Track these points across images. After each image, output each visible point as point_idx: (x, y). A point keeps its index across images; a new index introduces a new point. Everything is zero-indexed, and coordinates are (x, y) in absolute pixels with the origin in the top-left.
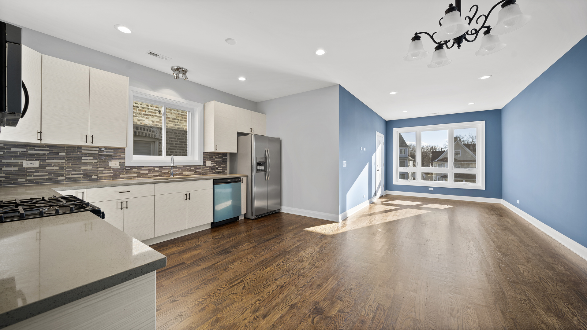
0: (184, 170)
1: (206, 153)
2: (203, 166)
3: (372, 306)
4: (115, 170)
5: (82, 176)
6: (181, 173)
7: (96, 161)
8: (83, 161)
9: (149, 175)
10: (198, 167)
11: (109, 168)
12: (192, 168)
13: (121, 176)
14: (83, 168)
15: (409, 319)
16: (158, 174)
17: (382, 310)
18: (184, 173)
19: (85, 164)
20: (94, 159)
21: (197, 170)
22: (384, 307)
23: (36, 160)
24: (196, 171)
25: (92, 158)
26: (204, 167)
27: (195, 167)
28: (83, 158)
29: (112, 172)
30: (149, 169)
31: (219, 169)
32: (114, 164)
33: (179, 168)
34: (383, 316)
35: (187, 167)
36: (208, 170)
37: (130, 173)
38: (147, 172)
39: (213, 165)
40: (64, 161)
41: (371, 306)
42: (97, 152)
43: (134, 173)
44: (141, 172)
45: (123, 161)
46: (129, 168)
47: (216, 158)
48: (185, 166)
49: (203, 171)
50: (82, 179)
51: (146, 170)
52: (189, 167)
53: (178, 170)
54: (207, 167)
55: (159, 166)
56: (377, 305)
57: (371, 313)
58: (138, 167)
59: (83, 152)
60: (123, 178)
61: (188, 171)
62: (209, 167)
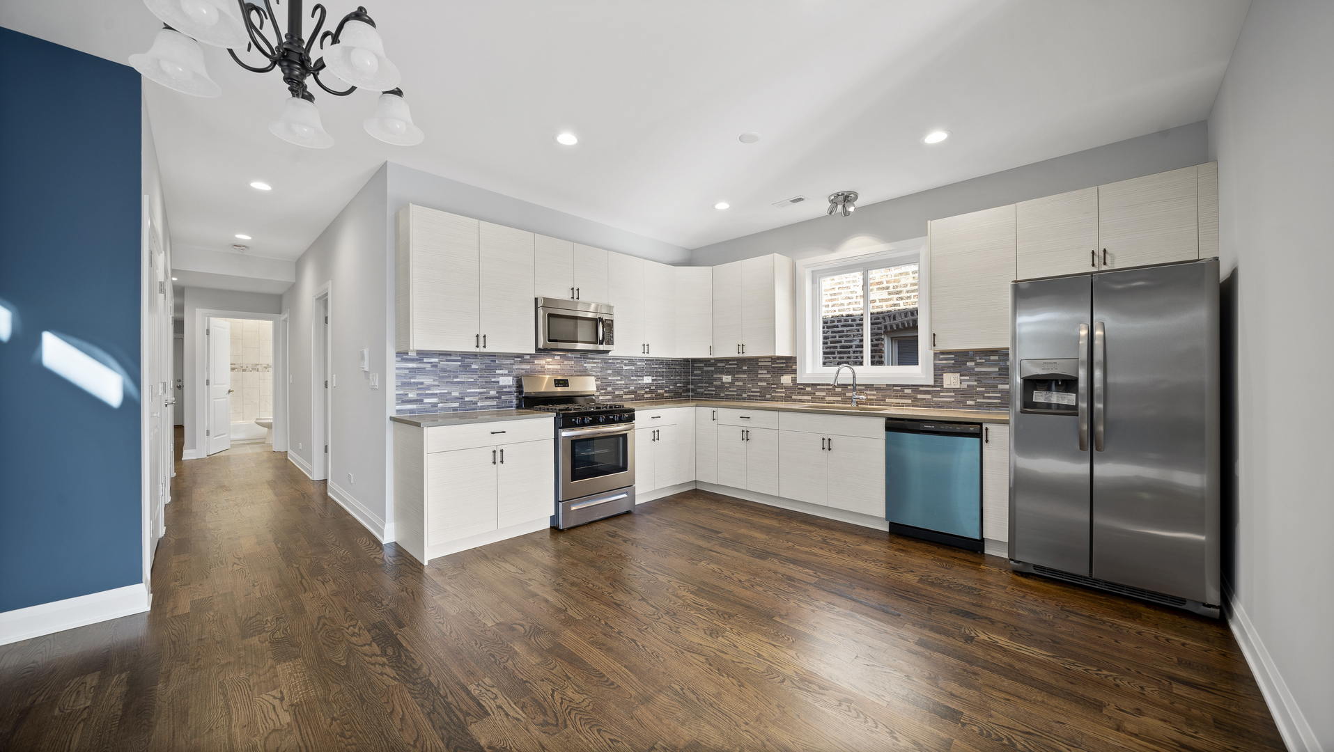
0: (888, 393)
1: (943, 353)
2: (932, 386)
3: (492, 701)
4: (786, 388)
5: (759, 394)
6: (882, 400)
7: (769, 376)
8: (759, 376)
9: (827, 398)
10: (921, 389)
11: (780, 385)
12: (907, 391)
13: (794, 397)
14: (759, 384)
15: (412, 743)
16: (839, 399)
17: (470, 712)
18: (888, 400)
19: (762, 380)
20: (769, 373)
21: (919, 396)
22: (475, 720)
23: (730, 375)
24: (916, 398)
25: (766, 372)
26: (939, 389)
27: (915, 388)
28: (760, 372)
29: (784, 390)
30: (827, 389)
31: (989, 398)
32: (786, 379)
33: (878, 389)
34: (459, 705)
35: (895, 388)
36: (951, 397)
37: (803, 395)
38: (824, 394)
39: (968, 386)
40: (745, 376)
41: (493, 699)
42: (770, 364)
43: (808, 394)
44: (817, 394)
45: (793, 376)
46: (802, 387)
47: (977, 365)
48: (890, 385)
49: (934, 399)
50: (758, 398)
51: (822, 390)
52: (899, 388)
53: (875, 393)
54: (949, 390)
55: (842, 384)
56: (488, 708)
57: (477, 692)
58: (812, 384)
59: (760, 364)
60: (795, 401)
61: (896, 397)
62: (954, 390)
